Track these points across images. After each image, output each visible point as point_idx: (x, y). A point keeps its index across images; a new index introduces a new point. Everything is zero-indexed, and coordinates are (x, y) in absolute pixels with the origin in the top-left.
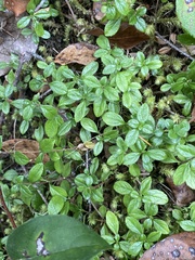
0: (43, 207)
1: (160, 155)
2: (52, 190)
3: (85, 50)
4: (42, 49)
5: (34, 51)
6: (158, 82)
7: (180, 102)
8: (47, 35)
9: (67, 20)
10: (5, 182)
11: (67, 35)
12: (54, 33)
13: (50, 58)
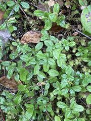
0: (23, 112)
1: (79, 89)
2: (27, 105)
3: (35, 34)
4: (13, 35)
5: (9, 36)
6: (74, 51)
7: (86, 61)
8: (15, 29)
9: (24, 19)
10: (3, 96)
11: (25, 26)
12: (19, 26)
13: (18, 40)
